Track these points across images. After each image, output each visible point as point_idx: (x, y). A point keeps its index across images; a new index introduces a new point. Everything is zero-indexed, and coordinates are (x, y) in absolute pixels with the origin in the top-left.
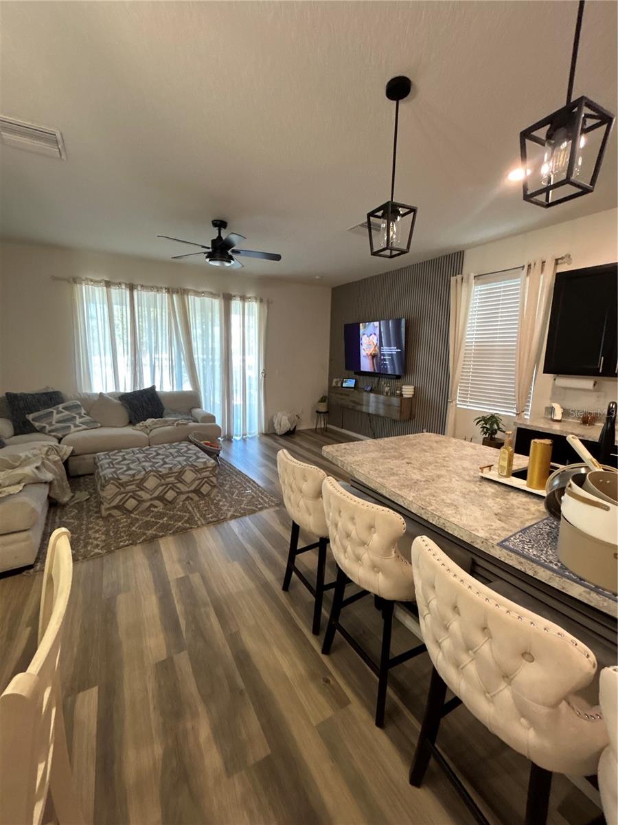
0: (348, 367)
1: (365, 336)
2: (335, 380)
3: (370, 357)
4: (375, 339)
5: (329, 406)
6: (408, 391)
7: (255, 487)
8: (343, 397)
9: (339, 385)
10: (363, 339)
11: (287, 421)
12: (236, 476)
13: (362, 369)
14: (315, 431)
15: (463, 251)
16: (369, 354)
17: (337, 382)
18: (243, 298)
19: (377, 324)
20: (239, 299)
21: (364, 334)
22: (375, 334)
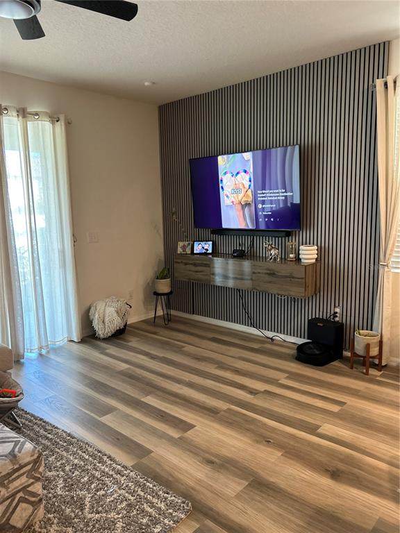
0: (198, 224)
1: (229, 175)
2: (181, 244)
3: (240, 207)
4: (244, 180)
5: (173, 285)
6: (309, 254)
7: (119, 473)
8: (199, 268)
9: (188, 251)
10: (225, 181)
11: (115, 314)
12: (67, 450)
13: (224, 227)
14: (153, 322)
15: (389, 42)
16: (236, 201)
17: (184, 247)
18: (23, 113)
19: (248, 156)
20: (15, 114)
21: (226, 173)
22: (245, 172)
